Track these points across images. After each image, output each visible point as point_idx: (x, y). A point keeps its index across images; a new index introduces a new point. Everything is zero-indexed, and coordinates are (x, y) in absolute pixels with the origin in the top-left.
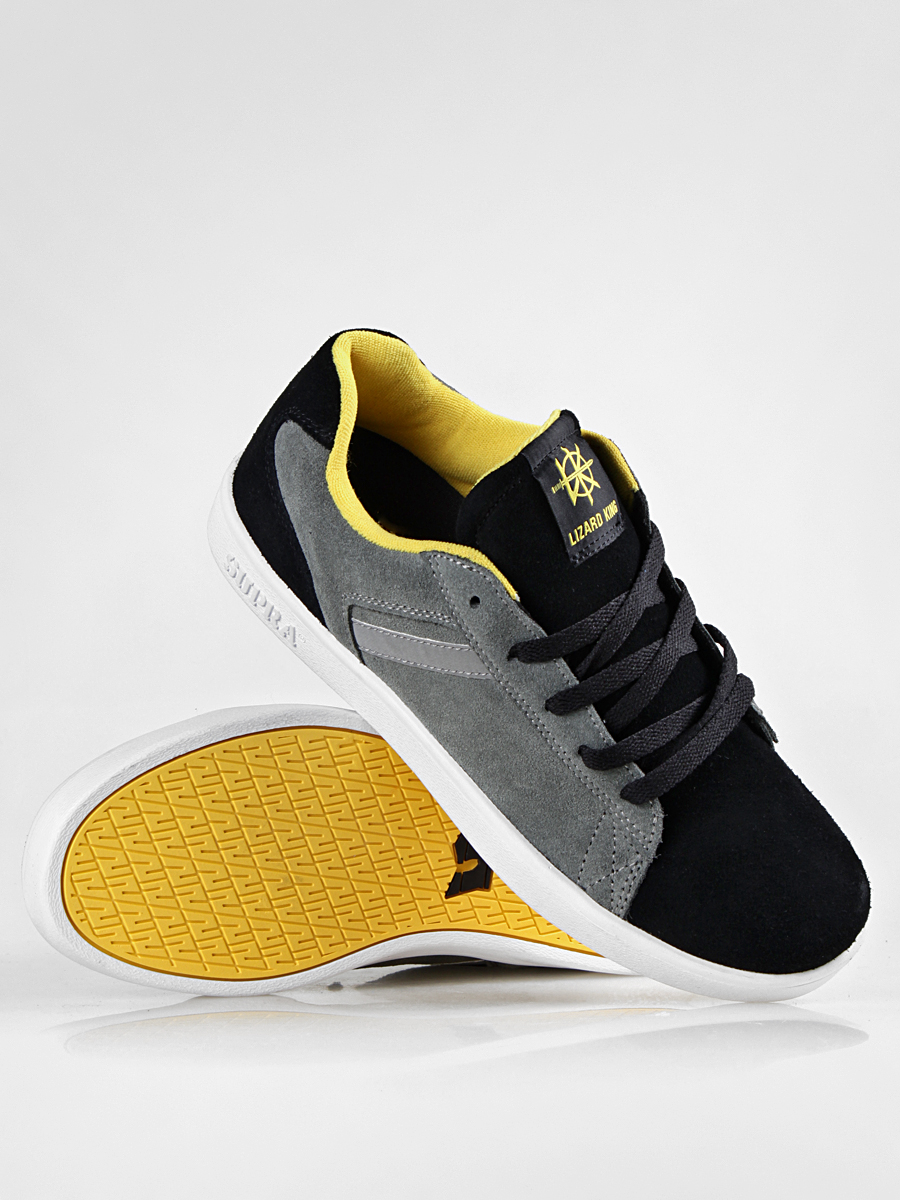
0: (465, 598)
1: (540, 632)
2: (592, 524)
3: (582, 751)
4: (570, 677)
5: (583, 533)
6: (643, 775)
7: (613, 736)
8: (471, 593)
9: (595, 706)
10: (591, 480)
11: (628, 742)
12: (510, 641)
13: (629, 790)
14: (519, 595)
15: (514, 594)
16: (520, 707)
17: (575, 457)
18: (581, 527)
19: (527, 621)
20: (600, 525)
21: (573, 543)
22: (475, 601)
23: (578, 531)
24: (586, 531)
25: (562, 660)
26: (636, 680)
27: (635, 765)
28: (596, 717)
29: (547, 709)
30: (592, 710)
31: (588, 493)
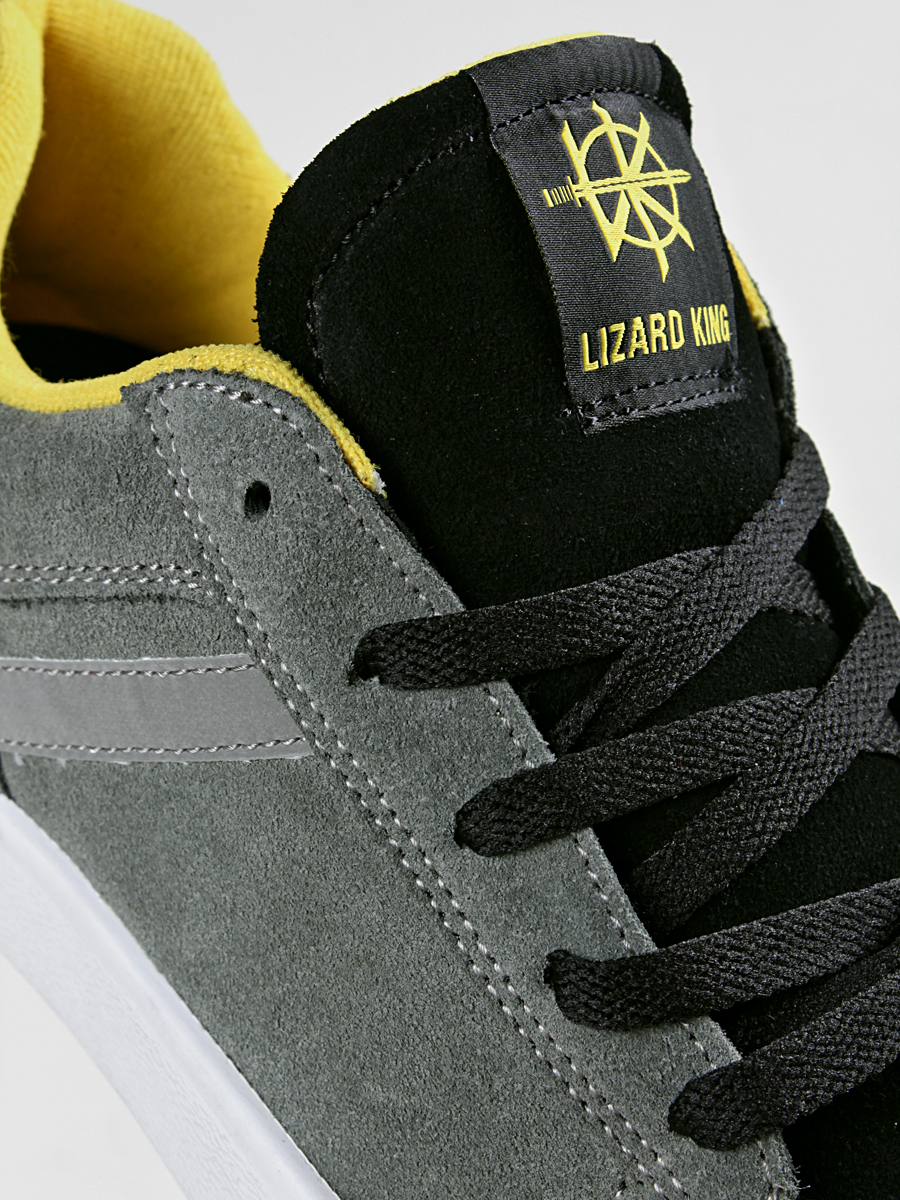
0: (230, 490)
1: (442, 600)
2: (656, 333)
3: (558, 971)
4: (531, 738)
5: (624, 349)
6: (737, 1057)
7: (649, 929)
8: (245, 471)
9: (597, 833)
10: (673, 219)
11: (699, 949)
12: (357, 624)
13: (694, 1097)
14: (383, 476)
15: (368, 471)
16: (383, 835)
17: (628, 143)
18: (621, 327)
19: (404, 555)
20: (676, 346)
21: (590, 366)
22: (258, 498)
23: (612, 337)
24: (635, 345)
25: (505, 687)
26: (730, 780)
27: (714, 1025)
28: (603, 868)
29: (461, 838)
30: (589, 842)
31: (658, 245)
